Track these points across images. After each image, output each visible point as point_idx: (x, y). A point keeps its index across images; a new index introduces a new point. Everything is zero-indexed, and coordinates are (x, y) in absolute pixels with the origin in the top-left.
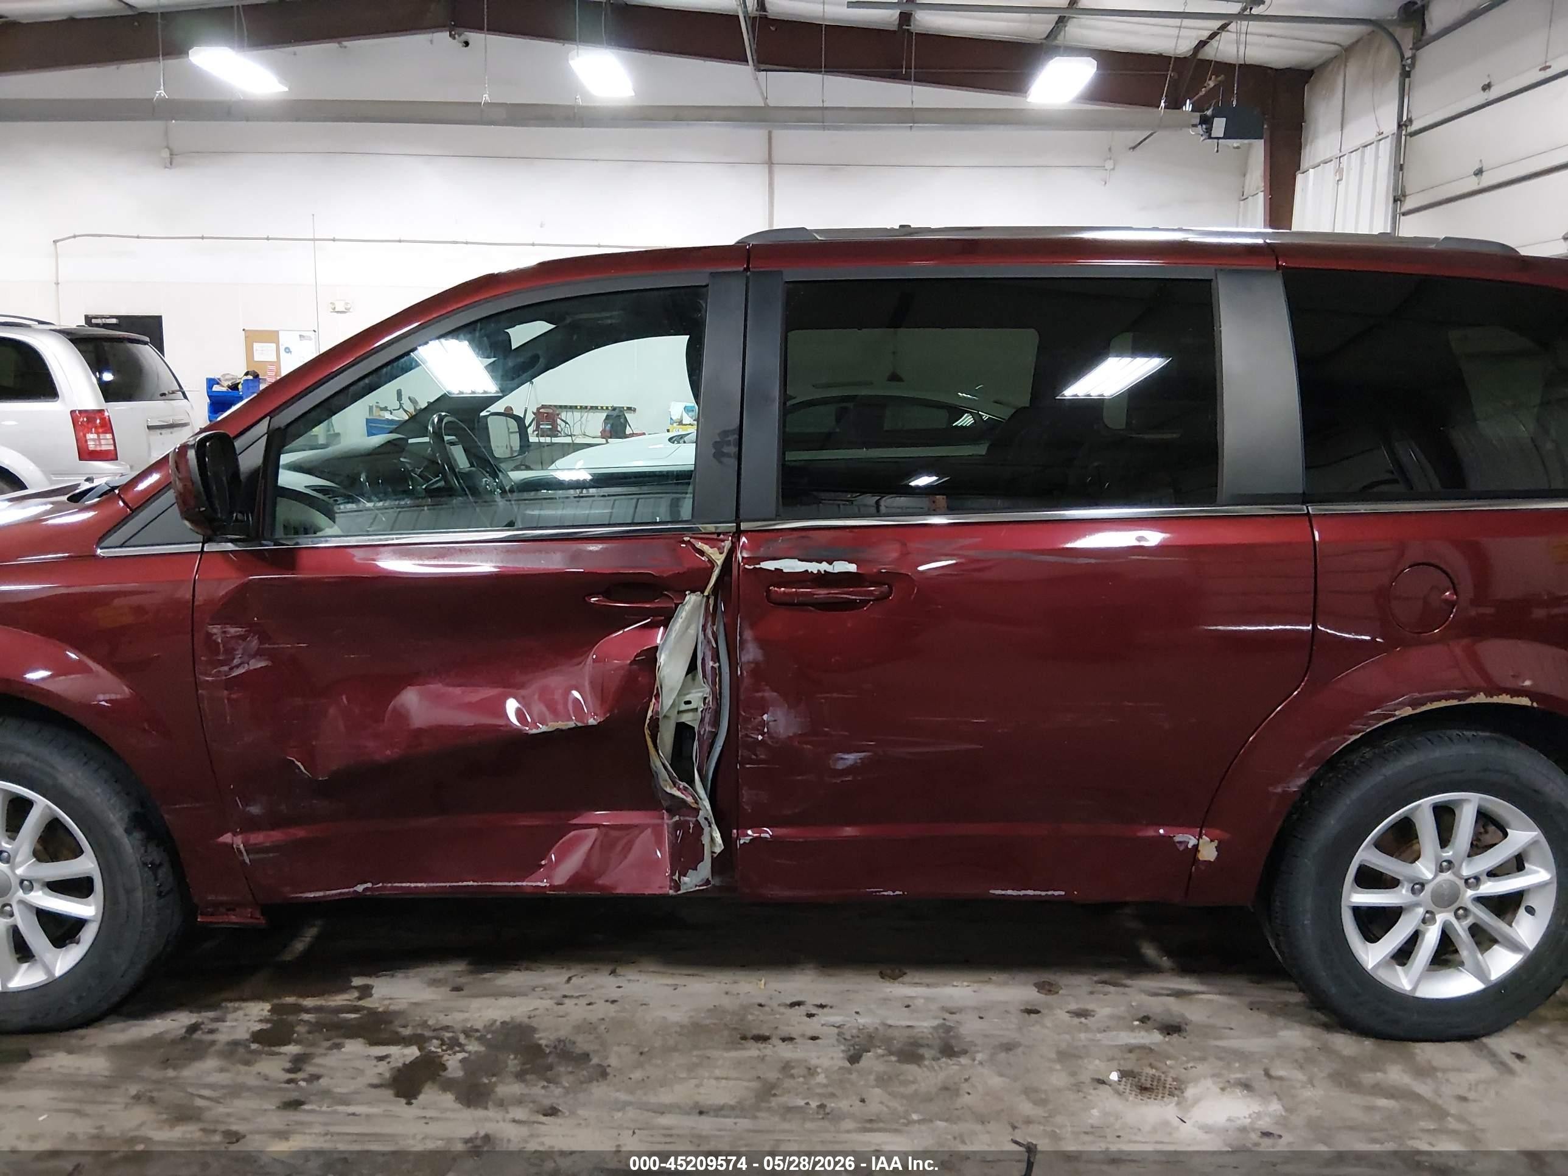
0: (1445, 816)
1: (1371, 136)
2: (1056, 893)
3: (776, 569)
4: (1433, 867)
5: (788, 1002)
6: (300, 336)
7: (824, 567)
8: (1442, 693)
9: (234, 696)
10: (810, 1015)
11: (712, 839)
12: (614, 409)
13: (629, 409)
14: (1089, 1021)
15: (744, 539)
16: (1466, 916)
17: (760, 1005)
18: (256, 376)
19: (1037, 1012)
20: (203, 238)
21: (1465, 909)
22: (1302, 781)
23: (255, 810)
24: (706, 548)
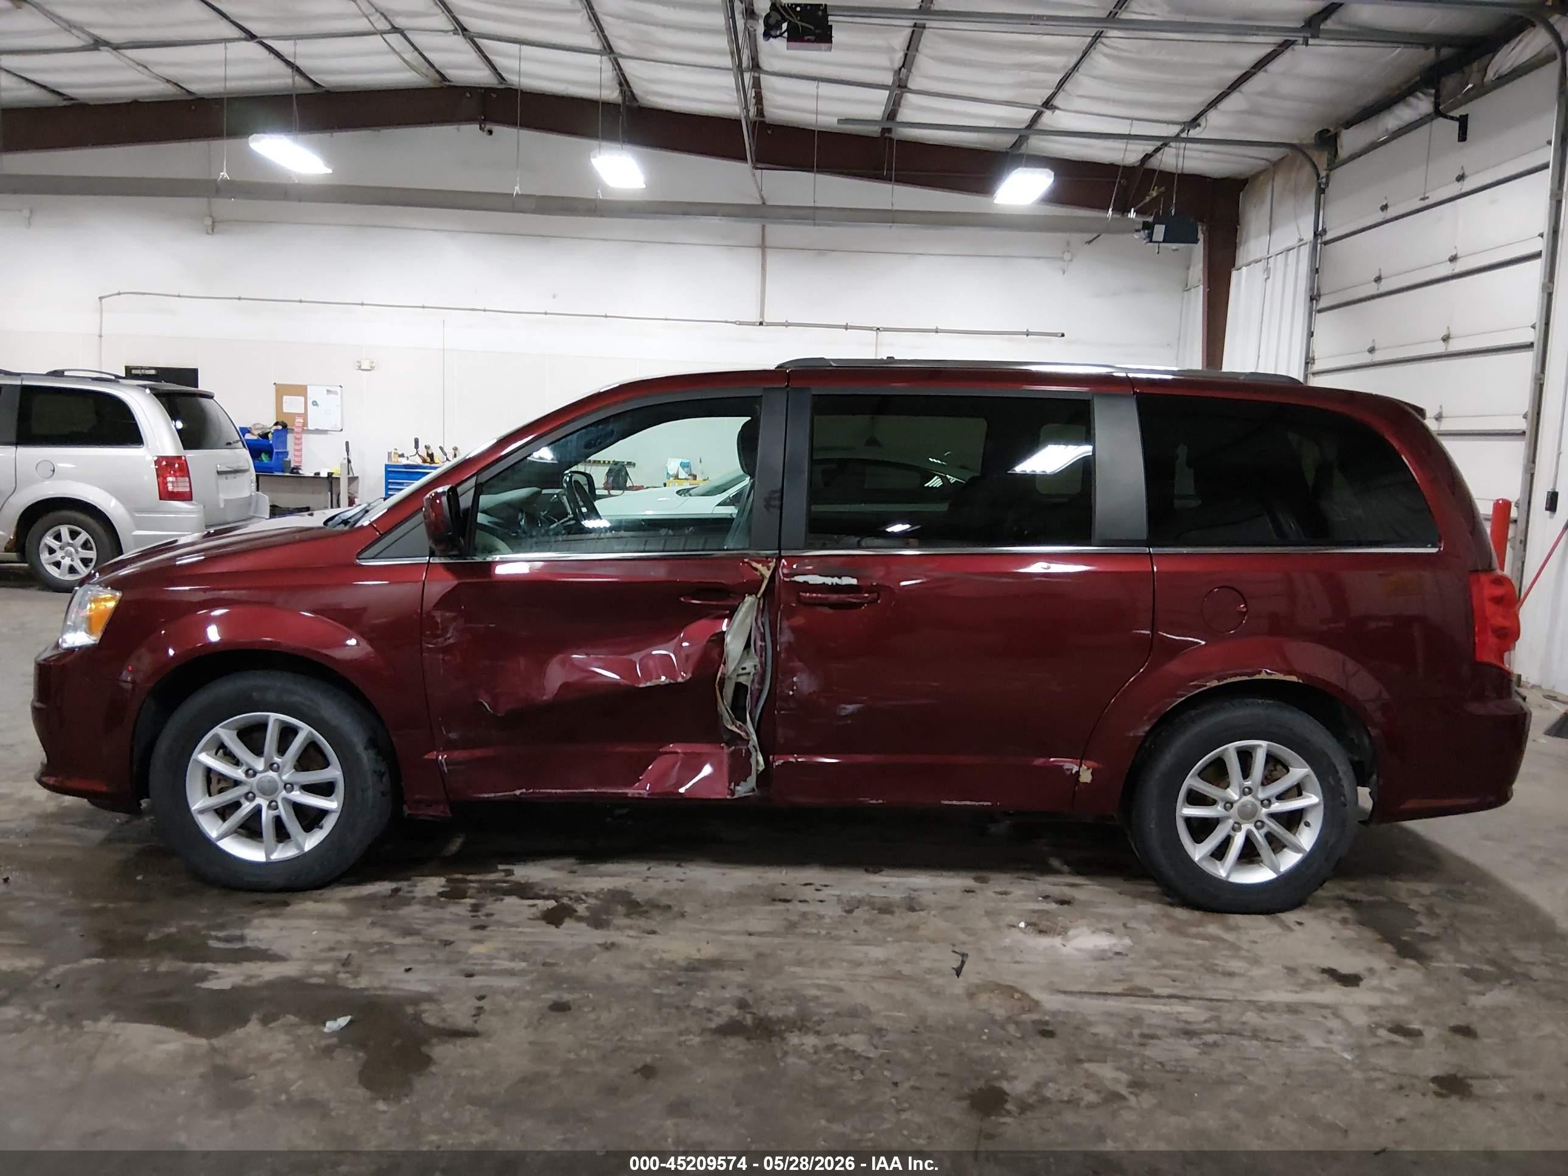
0: (1246, 756)
1: (1293, 242)
2: (985, 804)
3: (805, 582)
4: (1238, 791)
5: (803, 883)
6: (328, 391)
7: (836, 580)
8: (1238, 671)
9: (446, 658)
10: (817, 890)
11: (757, 762)
12: (616, 463)
13: (629, 463)
14: (1009, 897)
15: (783, 561)
16: (1262, 827)
17: (783, 884)
18: (285, 426)
19: (973, 892)
20: (239, 299)
21: (1262, 822)
22: (1147, 728)
23: (453, 736)
24: (759, 566)
